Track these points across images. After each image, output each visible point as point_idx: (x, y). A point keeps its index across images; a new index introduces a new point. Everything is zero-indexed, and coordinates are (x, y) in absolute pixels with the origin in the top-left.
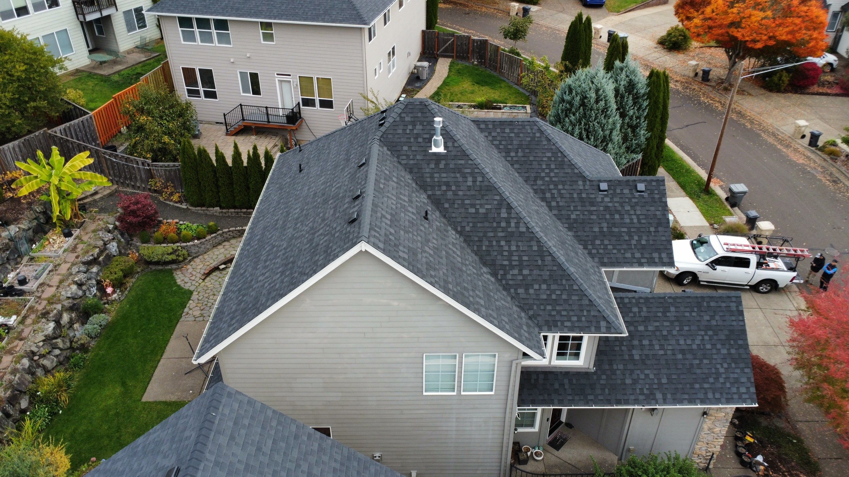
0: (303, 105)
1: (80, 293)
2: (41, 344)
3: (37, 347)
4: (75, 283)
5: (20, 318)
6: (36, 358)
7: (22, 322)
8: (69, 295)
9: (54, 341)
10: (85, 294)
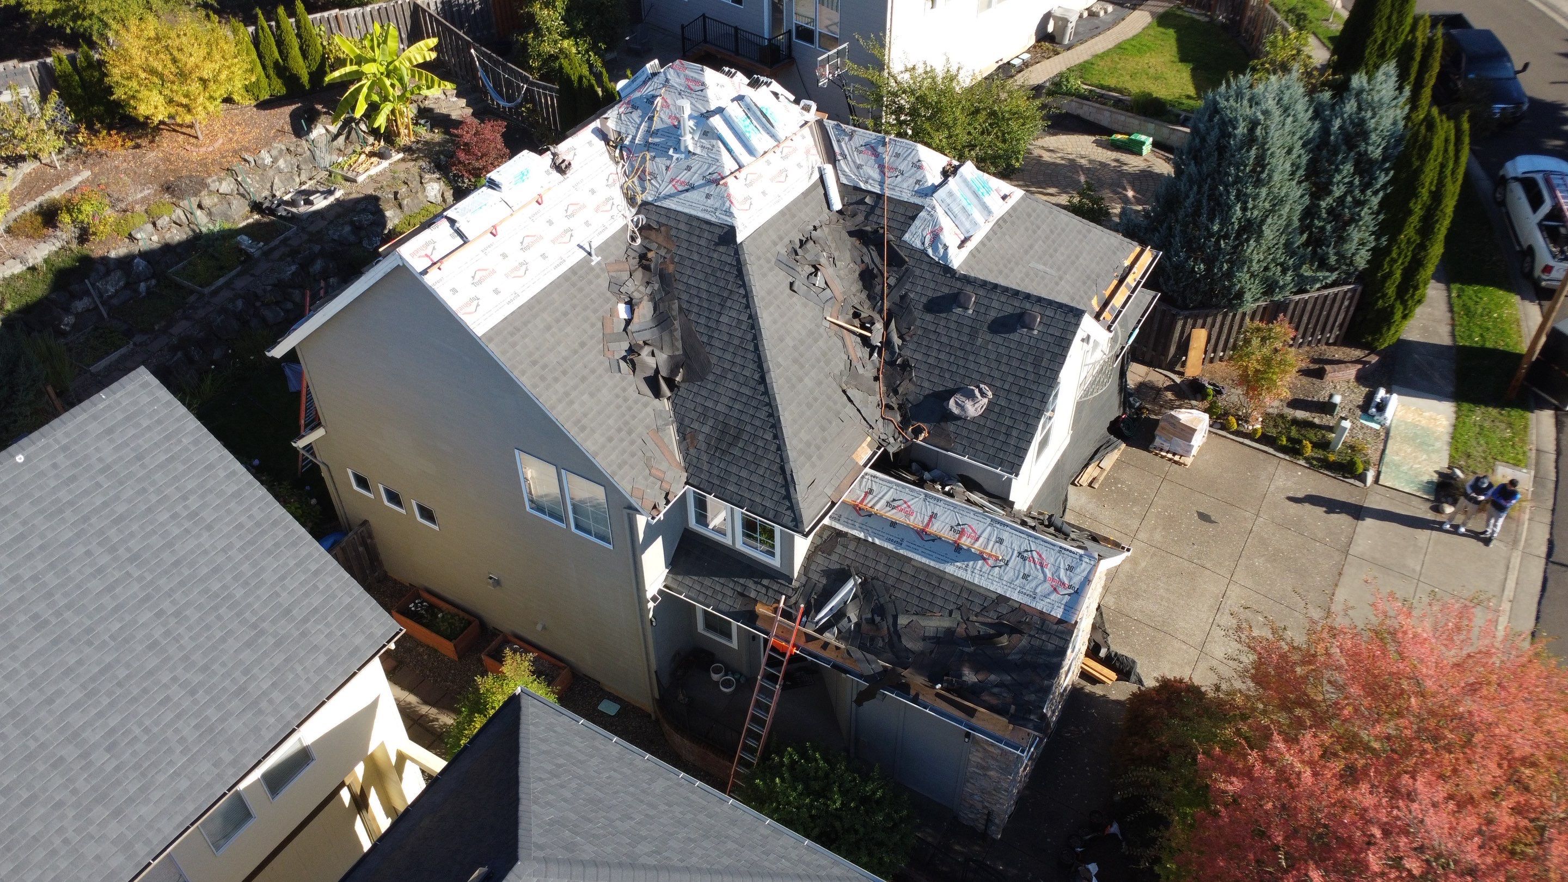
0: (797, 37)
1: (352, 238)
2: (269, 288)
3: (265, 291)
4: (352, 223)
5: (266, 248)
6: (258, 304)
7: (266, 254)
8: (336, 237)
9: (290, 290)
10: (361, 242)
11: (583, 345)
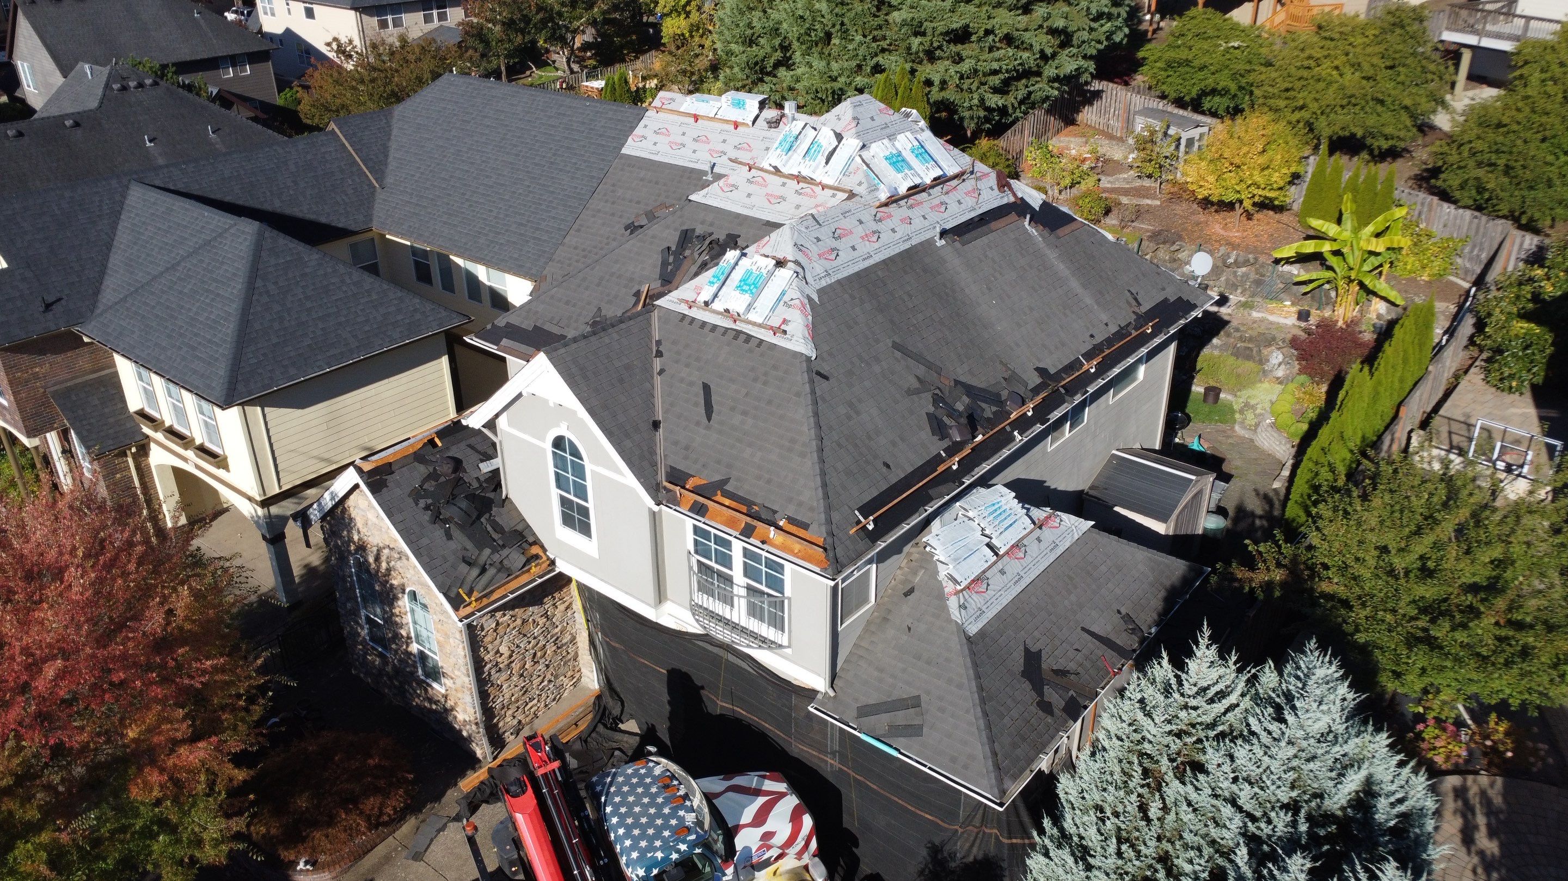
11: (638, 202)
